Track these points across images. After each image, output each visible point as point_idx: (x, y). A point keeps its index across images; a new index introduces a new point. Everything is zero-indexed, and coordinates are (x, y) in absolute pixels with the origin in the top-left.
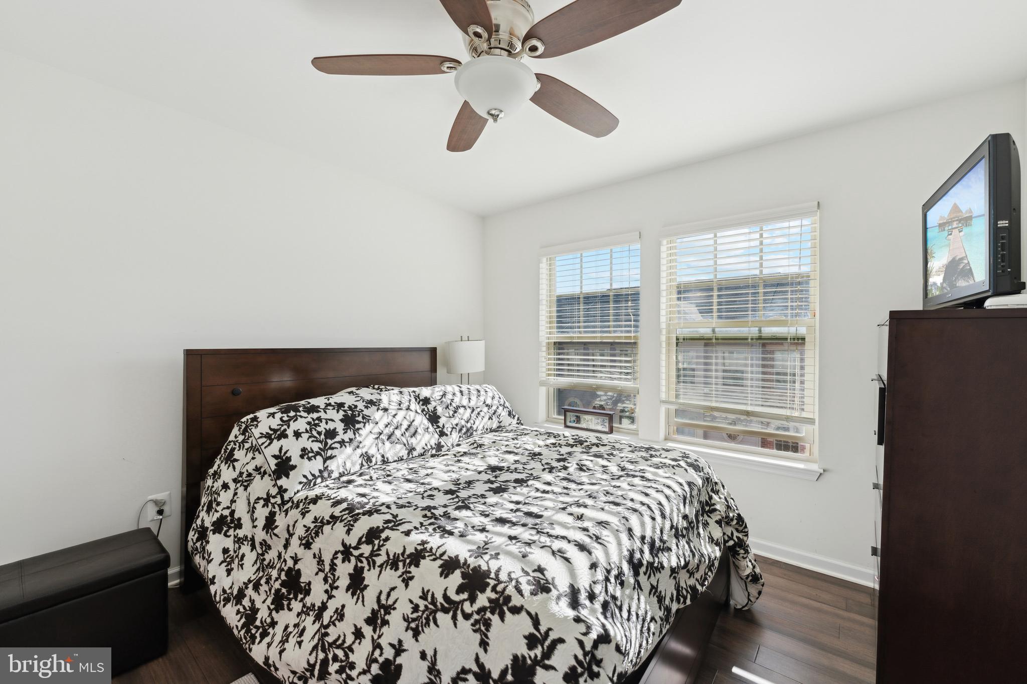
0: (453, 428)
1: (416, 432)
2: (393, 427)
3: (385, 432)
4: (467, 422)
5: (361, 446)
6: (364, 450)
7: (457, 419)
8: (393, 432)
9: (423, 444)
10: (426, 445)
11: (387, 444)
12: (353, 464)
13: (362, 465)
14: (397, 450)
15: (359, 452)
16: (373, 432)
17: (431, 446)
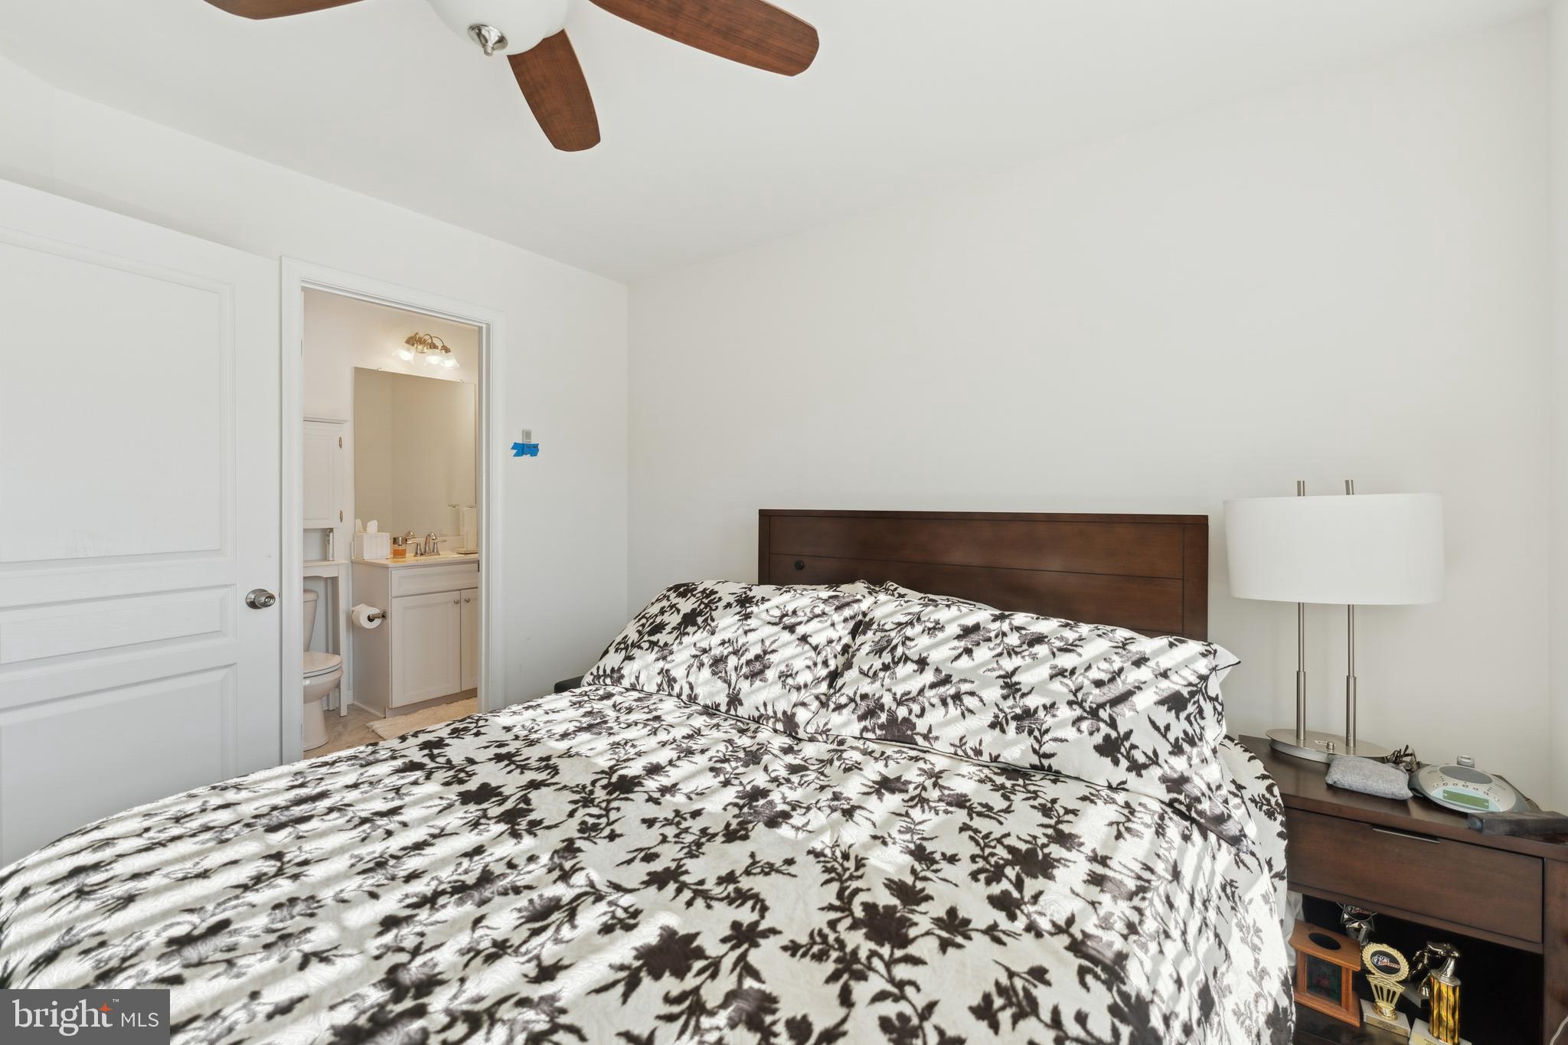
0: (852, 700)
1: (762, 672)
2: (731, 649)
3: (713, 652)
4: (900, 703)
5: (669, 659)
6: (667, 666)
7: (878, 684)
8: (727, 657)
9: (759, 698)
10: (765, 705)
11: (706, 672)
12: (650, 679)
13: (660, 686)
14: (715, 690)
15: (661, 664)
16: (698, 645)
17: (775, 713)
